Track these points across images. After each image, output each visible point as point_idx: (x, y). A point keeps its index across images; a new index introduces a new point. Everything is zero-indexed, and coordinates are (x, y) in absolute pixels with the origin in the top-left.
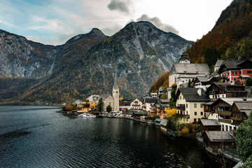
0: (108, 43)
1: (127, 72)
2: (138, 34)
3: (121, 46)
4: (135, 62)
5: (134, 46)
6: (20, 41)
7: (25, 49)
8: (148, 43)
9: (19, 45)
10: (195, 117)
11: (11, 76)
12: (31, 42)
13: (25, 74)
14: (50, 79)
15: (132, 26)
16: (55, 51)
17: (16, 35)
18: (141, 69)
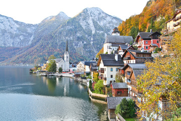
0: (70, 22)
1: (83, 43)
2: (91, 16)
3: (79, 24)
4: (89, 36)
5: (89, 24)
6: (9, 21)
7: (12, 26)
8: (98, 22)
9: (9, 24)
10: (111, 79)
11: (3, 45)
12: (17, 22)
13: (13, 44)
14: (30, 47)
15: (87, 11)
16: (34, 28)
17: (6, 17)
18: (93, 41)
